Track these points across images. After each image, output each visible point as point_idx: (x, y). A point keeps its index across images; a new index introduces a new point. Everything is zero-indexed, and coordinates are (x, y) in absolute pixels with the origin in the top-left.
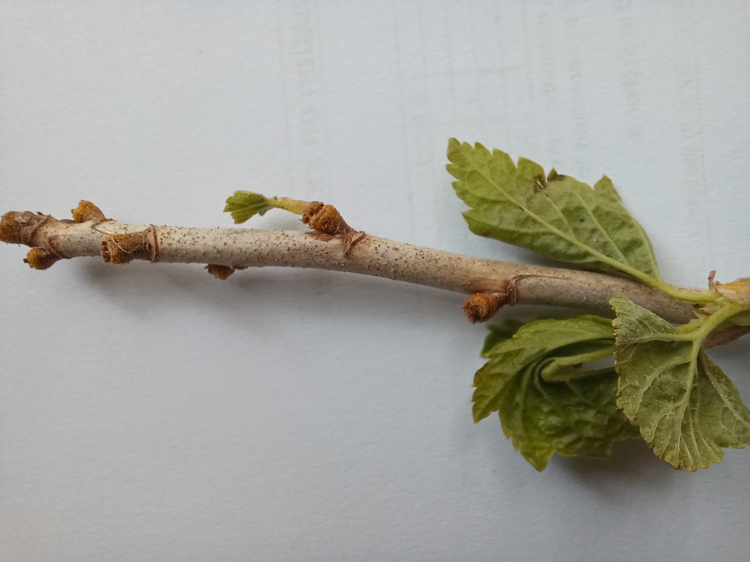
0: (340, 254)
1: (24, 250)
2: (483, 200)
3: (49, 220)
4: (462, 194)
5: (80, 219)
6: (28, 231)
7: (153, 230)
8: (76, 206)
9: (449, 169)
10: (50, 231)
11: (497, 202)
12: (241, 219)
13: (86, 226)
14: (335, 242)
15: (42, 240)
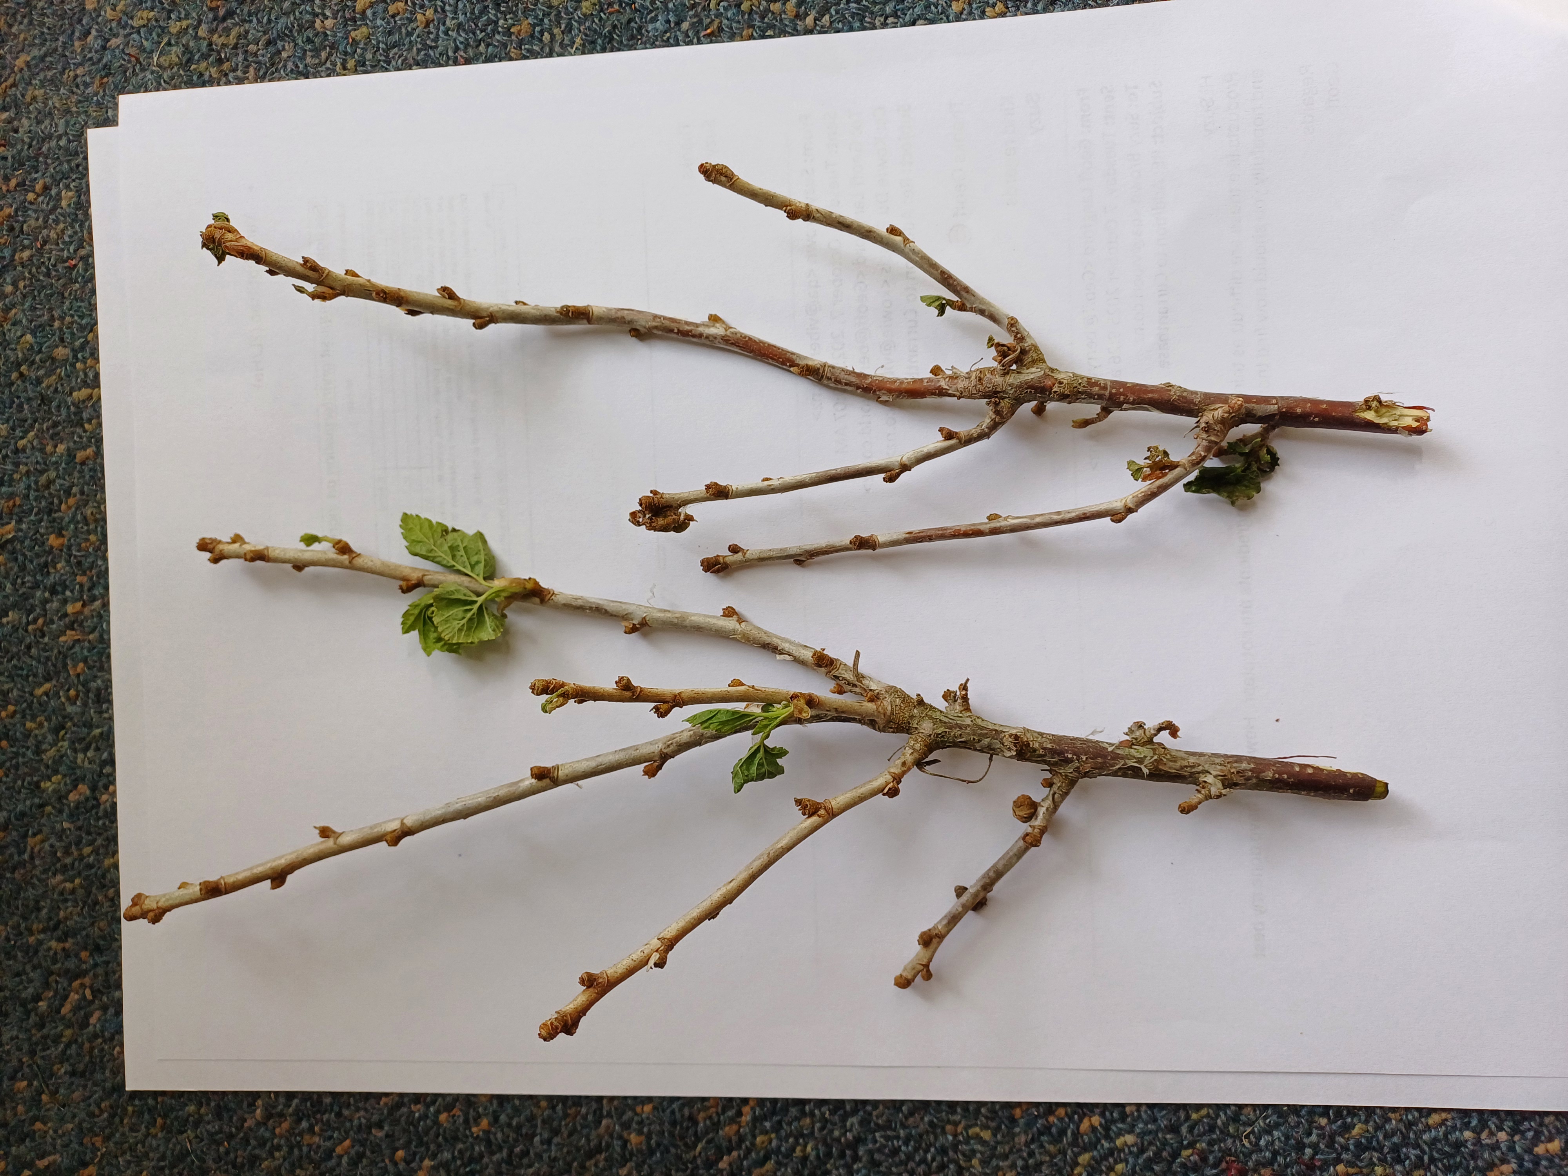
0: (347, 562)
1: (208, 555)
2: (414, 541)
3: (220, 542)
4: (405, 538)
5: (234, 541)
6: (210, 546)
7: (267, 548)
8: (232, 536)
9: (400, 526)
10: (221, 547)
11: (420, 542)
12: (308, 545)
13: (237, 545)
14: (346, 557)
15: (217, 550)
